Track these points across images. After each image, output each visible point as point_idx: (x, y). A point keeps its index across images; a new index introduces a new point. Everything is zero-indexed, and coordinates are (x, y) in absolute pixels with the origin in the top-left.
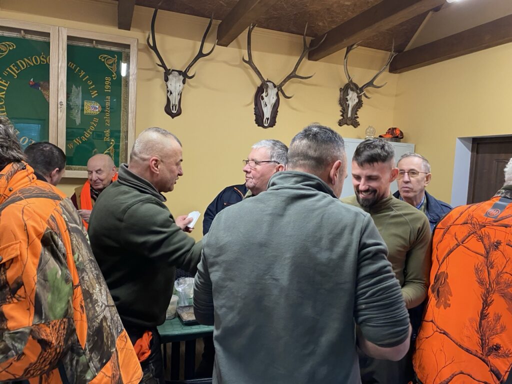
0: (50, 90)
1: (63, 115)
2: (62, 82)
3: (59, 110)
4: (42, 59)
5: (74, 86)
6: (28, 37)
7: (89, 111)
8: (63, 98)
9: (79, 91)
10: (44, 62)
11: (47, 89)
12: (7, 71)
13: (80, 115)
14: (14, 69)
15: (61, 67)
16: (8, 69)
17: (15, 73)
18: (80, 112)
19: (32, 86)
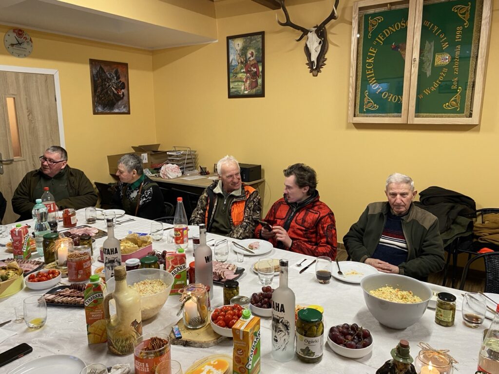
0: (407, 49)
1: (415, 70)
2: (417, 41)
3: (413, 66)
4: (402, 24)
5: (427, 42)
6: (394, 8)
7: (439, 63)
8: (416, 55)
9: (432, 46)
10: (403, 26)
11: (405, 49)
12: (377, 41)
13: (430, 68)
14: (381, 38)
15: (417, 27)
16: (377, 39)
17: (381, 40)
18: (431, 65)
19: (393, 49)
